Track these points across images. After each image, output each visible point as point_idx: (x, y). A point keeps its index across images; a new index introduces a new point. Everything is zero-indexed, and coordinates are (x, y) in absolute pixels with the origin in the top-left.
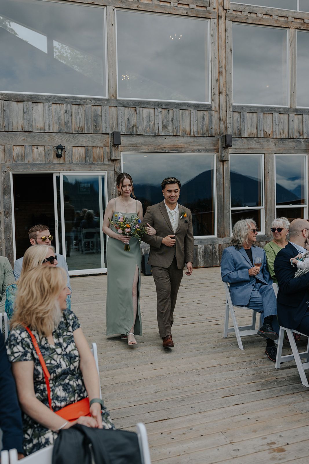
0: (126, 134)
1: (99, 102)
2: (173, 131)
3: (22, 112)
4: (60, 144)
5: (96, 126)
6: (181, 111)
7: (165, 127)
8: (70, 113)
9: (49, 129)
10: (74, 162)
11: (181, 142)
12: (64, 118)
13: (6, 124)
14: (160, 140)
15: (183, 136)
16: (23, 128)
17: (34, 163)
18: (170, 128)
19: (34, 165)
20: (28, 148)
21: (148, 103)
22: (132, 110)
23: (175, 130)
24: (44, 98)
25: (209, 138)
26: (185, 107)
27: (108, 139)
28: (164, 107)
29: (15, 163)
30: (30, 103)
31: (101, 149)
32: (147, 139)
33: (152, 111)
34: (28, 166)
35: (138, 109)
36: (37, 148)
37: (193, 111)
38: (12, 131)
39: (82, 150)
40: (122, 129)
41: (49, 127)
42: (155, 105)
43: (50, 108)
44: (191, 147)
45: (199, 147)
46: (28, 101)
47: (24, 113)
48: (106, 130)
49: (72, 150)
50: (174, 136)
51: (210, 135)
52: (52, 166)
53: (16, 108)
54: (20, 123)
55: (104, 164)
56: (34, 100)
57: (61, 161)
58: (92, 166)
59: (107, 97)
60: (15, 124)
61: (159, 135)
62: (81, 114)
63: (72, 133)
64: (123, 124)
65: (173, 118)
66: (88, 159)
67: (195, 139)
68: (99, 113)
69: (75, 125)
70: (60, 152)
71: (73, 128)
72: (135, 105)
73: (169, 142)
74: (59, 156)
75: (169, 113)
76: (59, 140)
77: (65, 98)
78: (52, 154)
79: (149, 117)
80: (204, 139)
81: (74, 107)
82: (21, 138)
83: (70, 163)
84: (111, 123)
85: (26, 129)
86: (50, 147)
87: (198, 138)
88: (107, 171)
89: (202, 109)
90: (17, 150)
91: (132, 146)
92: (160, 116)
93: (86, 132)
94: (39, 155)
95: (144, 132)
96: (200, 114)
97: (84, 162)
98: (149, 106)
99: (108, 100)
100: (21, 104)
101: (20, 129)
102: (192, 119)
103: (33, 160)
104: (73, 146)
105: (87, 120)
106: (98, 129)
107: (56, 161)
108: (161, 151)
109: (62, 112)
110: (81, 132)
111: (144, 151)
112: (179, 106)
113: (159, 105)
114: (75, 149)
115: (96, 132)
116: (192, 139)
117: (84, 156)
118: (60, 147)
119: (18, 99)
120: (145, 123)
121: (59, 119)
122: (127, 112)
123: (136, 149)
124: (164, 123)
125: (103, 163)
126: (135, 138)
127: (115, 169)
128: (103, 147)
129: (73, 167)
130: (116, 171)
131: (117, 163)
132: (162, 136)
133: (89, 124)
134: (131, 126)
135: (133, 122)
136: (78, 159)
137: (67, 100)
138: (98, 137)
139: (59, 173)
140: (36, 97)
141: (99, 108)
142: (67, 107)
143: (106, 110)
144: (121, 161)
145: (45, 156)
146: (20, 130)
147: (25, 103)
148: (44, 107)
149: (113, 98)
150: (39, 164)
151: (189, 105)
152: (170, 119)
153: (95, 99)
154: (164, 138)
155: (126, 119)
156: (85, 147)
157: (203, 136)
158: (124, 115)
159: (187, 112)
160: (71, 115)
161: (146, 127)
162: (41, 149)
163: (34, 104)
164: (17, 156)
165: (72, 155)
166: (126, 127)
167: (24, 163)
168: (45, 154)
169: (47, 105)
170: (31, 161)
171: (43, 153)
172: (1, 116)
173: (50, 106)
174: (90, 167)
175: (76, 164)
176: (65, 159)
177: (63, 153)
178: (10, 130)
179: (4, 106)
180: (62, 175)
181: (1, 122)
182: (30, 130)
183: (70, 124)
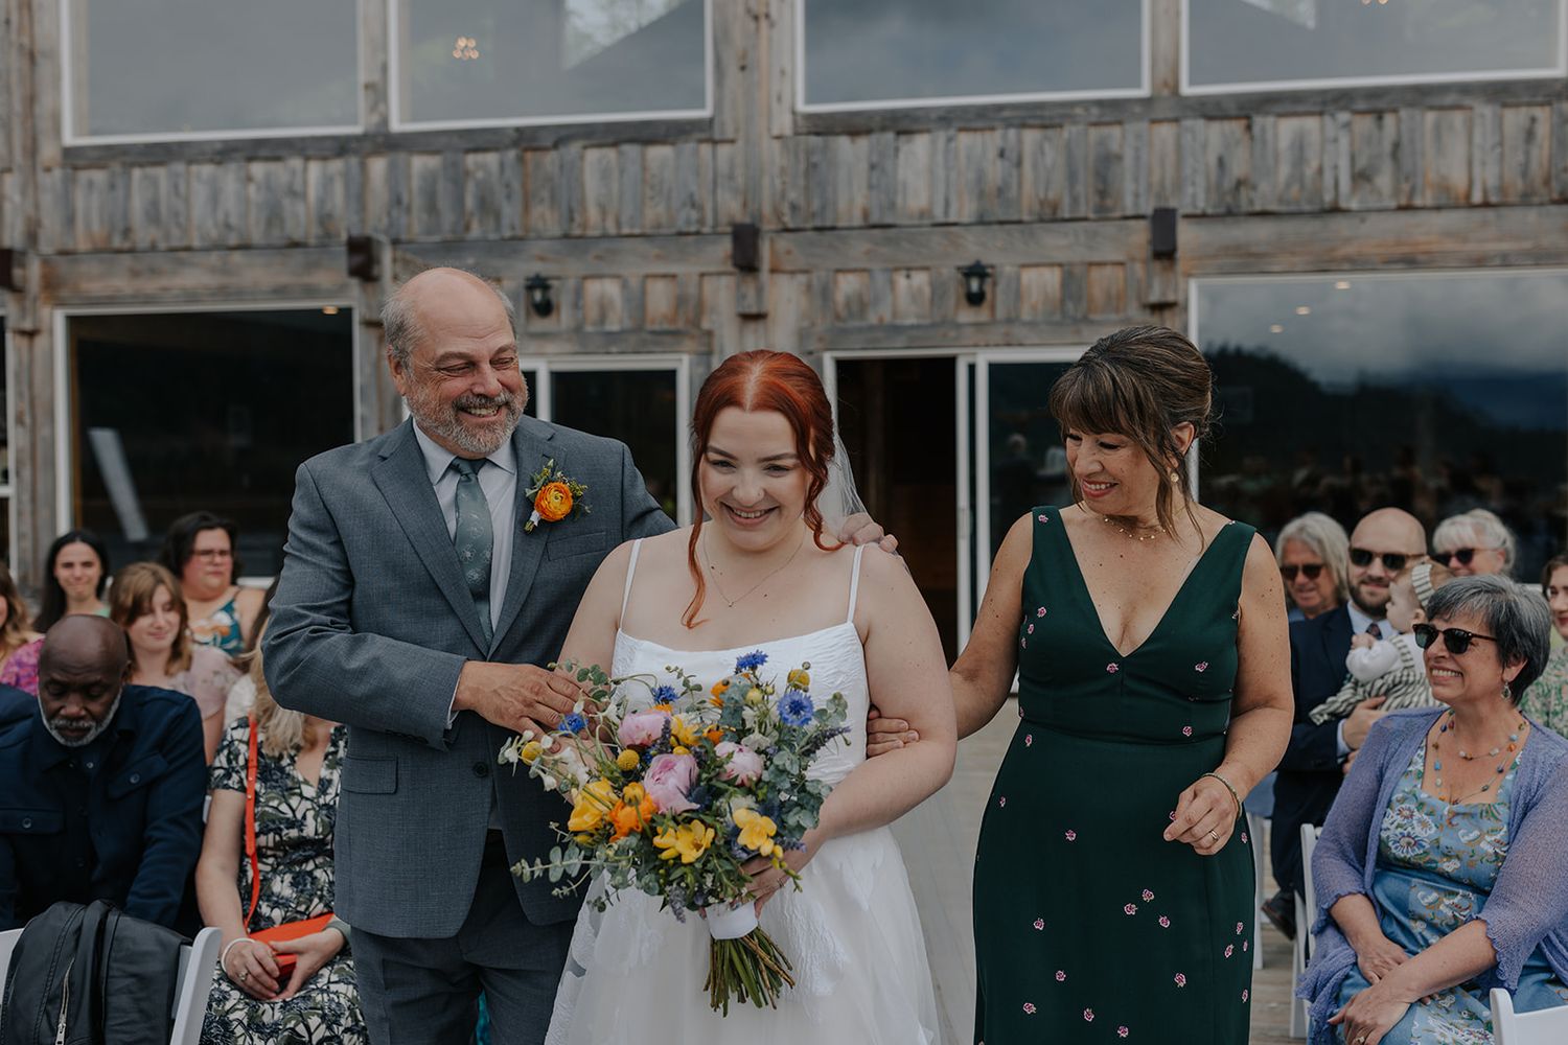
0: (1210, 211)
1: (1115, 113)
2: (1396, 192)
3: (864, 166)
4: (979, 261)
5: (1103, 194)
6: (1431, 117)
7: (1361, 177)
8: (1014, 156)
9: (946, 213)
10: (1026, 316)
11: (1428, 228)
12: (995, 171)
13: (816, 205)
14: (1340, 226)
15: (1438, 208)
16: (866, 214)
17: (898, 322)
18: (1384, 180)
19: (896, 329)
20: (880, 278)
21: (1296, 97)
22: (1236, 127)
23: (1406, 187)
24: (933, 116)
25: (1554, 209)
26: (1450, 99)
27: (1140, 235)
28: (1361, 105)
29: (840, 325)
30: (890, 136)
31: (1119, 272)
32: (1290, 227)
33: (1311, 124)
34: (879, 334)
35: (1259, 121)
36: (908, 277)
37: (1485, 111)
38: (833, 228)
39: (1052, 278)
40: (1194, 196)
41: (947, 204)
42: (1324, 103)
43: (953, 145)
44: (1469, 247)
45: (1505, 246)
46: (884, 129)
47: (873, 167)
48: (1136, 204)
49: (1018, 279)
50: (1401, 208)
52: (952, 334)
53: (850, 152)
54: (860, 201)
56: (903, 125)
57: (982, 314)
58: (1086, 329)
59: (1144, 92)
60: (842, 205)
61: (1335, 210)
62: (1052, 156)
63: (1020, 222)
64: (1200, 180)
65: (1397, 146)
66: (1070, 306)
67: (1490, 214)
68: (1114, 147)
69: (1030, 192)
70: (975, 285)
71: (1025, 202)
72: (1247, 110)
73: (1382, 231)
74: (975, 299)
75: (1380, 127)
76: (974, 247)
77: (1000, 108)
78: (954, 292)
79: (1300, 145)
80: (1532, 216)
81: (1031, 137)
82: (859, 248)
83: (1010, 321)
84: (1156, 178)
85: (875, 219)
86: (949, 271)
87: (1504, 211)
89: (1526, 99)
90: (847, 285)
91: (1231, 253)
92: (1344, 142)
93: (1067, 215)
94: (915, 296)
95: (1281, 200)
96: (1515, 119)
97: (1057, 317)
98: (1301, 108)
99: (1146, 102)
100: (863, 143)
101: (857, 221)
102: (1478, 139)
103: (895, 314)
104: (1024, 265)
105: (1072, 177)
106: (1109, 202)
107: (967, 315)
108: (1347, 266)
109: (992, 153)
110: (1051, 216)
112: (1421, 96)
113: (1340, 100)
114: (1029, 277)
115: (1103, 213)
116: (1477, 216)
117: (1058, 296)
118: (977, 271)
119: (855, 127)
120: (1284, 171)
121: (980, 177)
122: (1215, 135)
123: (1248, 261)
124: (1362, 163)
125: (1122, 316)
126: (1244, 225)
128: (1124, 263)
129: (1019, 332)
131: (1174, 314)
132: (1349, 215)
133: (1080, 189)
134: (1228, 184)
135: (1238, 168)
136: (1039, 308)
137: (1006, 114)
138: (1109, 228)
139: (974, 354)
140: (907, 114)
141: (1116, 131)
142: (1005, 137)
143: (1138, 136)
144: (1186, 309)
145: (932, 299)
147: (874, 137)
148: (933, 143)
149: (1166, 92)
150: (912, 327)
151: (1465, 89)
152: (1387, 147)
153: (1100, 103)
154: (1357, 221)
155: (1212, 160)
156: (1062, 265)
157: (1526, 200)
158: (1205, 146)
159: (1458, 118)
160: (1019, 164)
161: (1288, 185)
162: (920, 279)
163: (903, 138)
164: (848, 304)
165: (1018, 292)
166: (1208, 190)
167: (866, 324)
168: (933, 293)
169: (941, 136)
170: (888, 318)
171: (927, 290)
172: (801, 182)
173: (950, 140)
174: (1078, 332)
175: (1032, 324)
176: (993, 308)
177: (988, 288)
178: (828, 223)
179: (809, 153)
180: (983, 360)
181: (802, 202)
182: (888, 220)
183: (1013, 193)
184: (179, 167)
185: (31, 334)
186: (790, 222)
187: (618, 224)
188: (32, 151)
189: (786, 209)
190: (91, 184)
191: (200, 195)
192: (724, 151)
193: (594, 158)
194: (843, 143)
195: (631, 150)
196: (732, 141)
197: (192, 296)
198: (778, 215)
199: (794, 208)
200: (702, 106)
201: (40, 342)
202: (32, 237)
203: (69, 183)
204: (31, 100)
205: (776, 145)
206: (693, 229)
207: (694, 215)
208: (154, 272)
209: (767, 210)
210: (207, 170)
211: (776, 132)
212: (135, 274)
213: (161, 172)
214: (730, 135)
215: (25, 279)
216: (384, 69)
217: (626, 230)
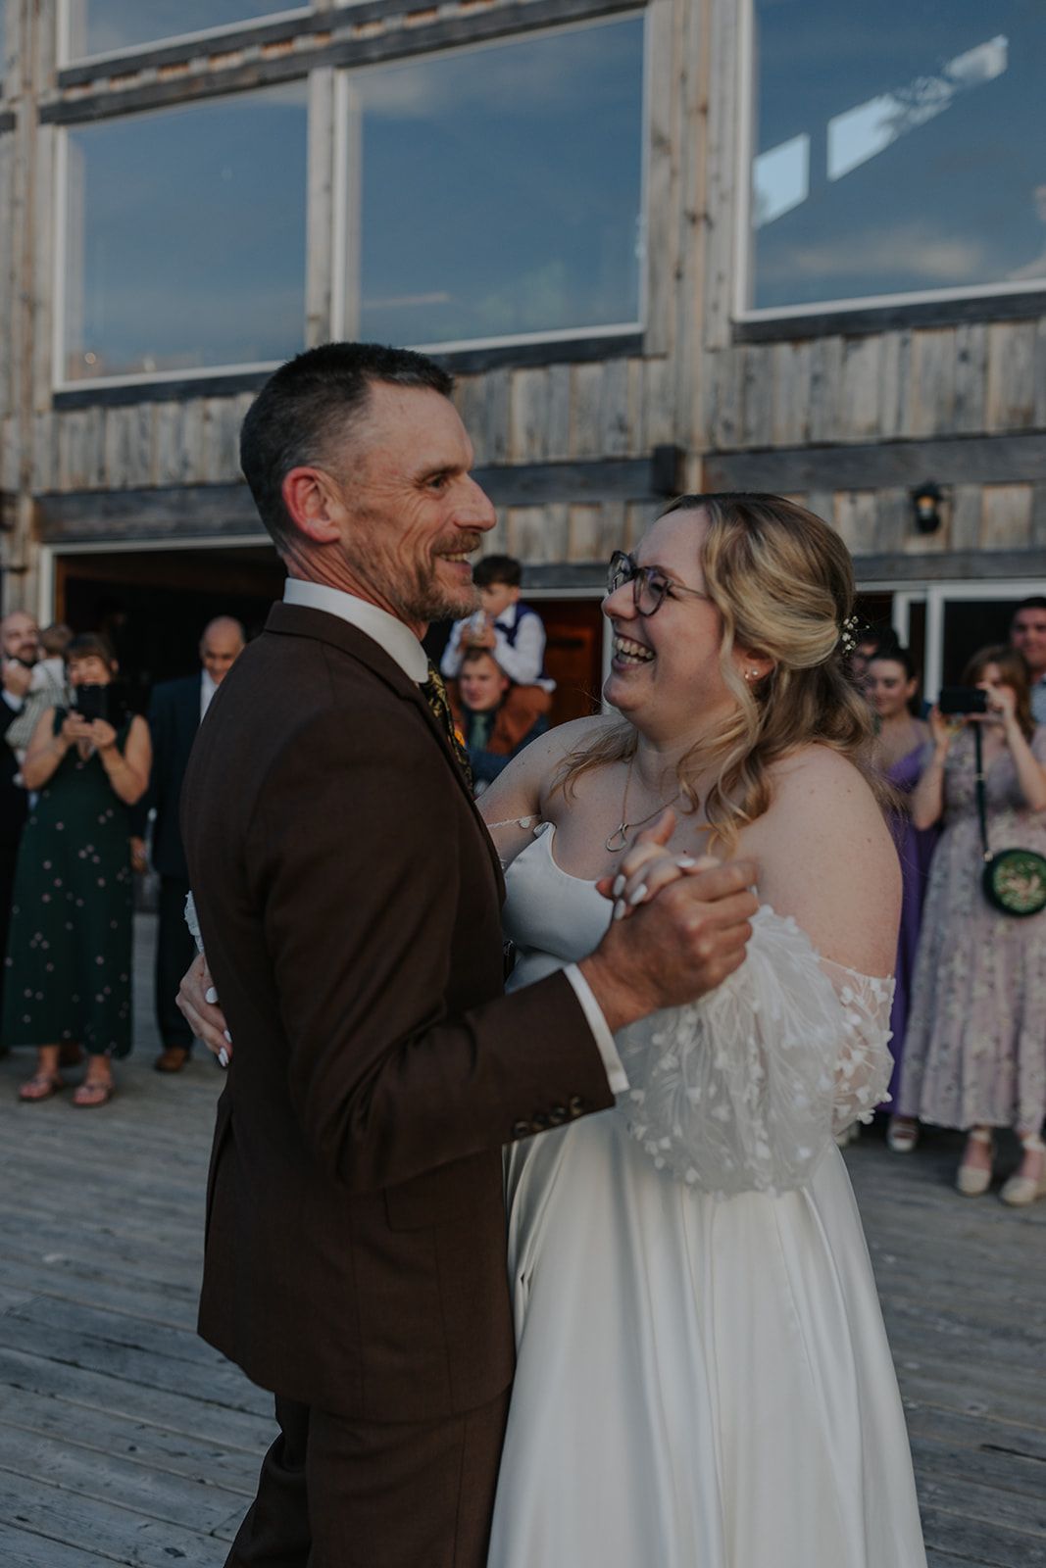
3: (806, 379)
4: (933, 481)
8: (979, 358)
9: (898, 428)
10: (988, 546)
12: (956, 377)
13: (752, 422)
16: (807, 431)
20: (822, 503)
24: (887, 316)
30: (838, 341)
36: (853, 502)
38: (771, 449)
39: (1021, 499)
41: (899, 416)
43: (908, 347)
46: (830, 333)
47: (816, 379)
49: (979, 502)
52: (901, 566)
53: (791, 362)
54: (800, 418)
56: (854, 328)
60: (781, 422)
62: (1025, 356)
63: (983, 437)
66: (1039, 532)
69: (997, 400)
70: (926, 505)
71: (992, 411)
76: (928, 466)
77: (964, 303)
81: (1001, 333)
82: (799, 470)
83: (967, 551)
85: (816, 437)
86: (899, 495)
97: (1024, 545)
100: (807, 351)
104: (987, 483)
107: (917, 546)
109: (953, 356)
110: (1023, 428)
114: (993, 497)
117: (1027, 521)
118: (929, 491)
119: (797, 332)
121: (939, 384)
136: (1003, 535)
137: (971, 309)
139: (925, 591)
140: (857, 316)
142: (968, 336)
145: (877, 526)
146: (798, 439)
147: (818, 345)
148: (886, 347)
156: (1032, 484)
160: (985, 367)
162: (866, 502)
163: (854, 343)
165: (979, 517)
168: (880, 519)
169: (893, 339)
171: (873, 517)
172: (737, 398)
173: (905, 343)
175: (996, 556)
176: (949, 537)
177: (943, 511)
178: (764, 442)
179: (747, 363)
180: (937, 595)
181: (736, 421)
182: (832, 436)
183: (976, 400)
184: (147, 407)
185: (21, 571)
186: (723, 442)
187: (545, 450)
188: (29, 398)
189: (719, 429)
190: (74, 429)
191: (165, 433)
192: (655, 367)
193: (523, 381)
194: (783, 351)
195: (560, 371)
196: (663, 356)
197: (154, 533)
198: (711, 435)
199: (728, 427)
200: (634, 319)
201: (30, 577)
202: (25, 479)
203: (57, 426)
204: (29, 348)
205: (710, 358)
206: (620, 453)
207: (622, 439)
208: (125, 511)
209: (699, 431)
210: (171, 409)
211: (711, 343)
212: (107, 513)
213: (130, 413)
214: (662, 349)
215: (15, 520)
216: (328, 298)
217: (553, 457)
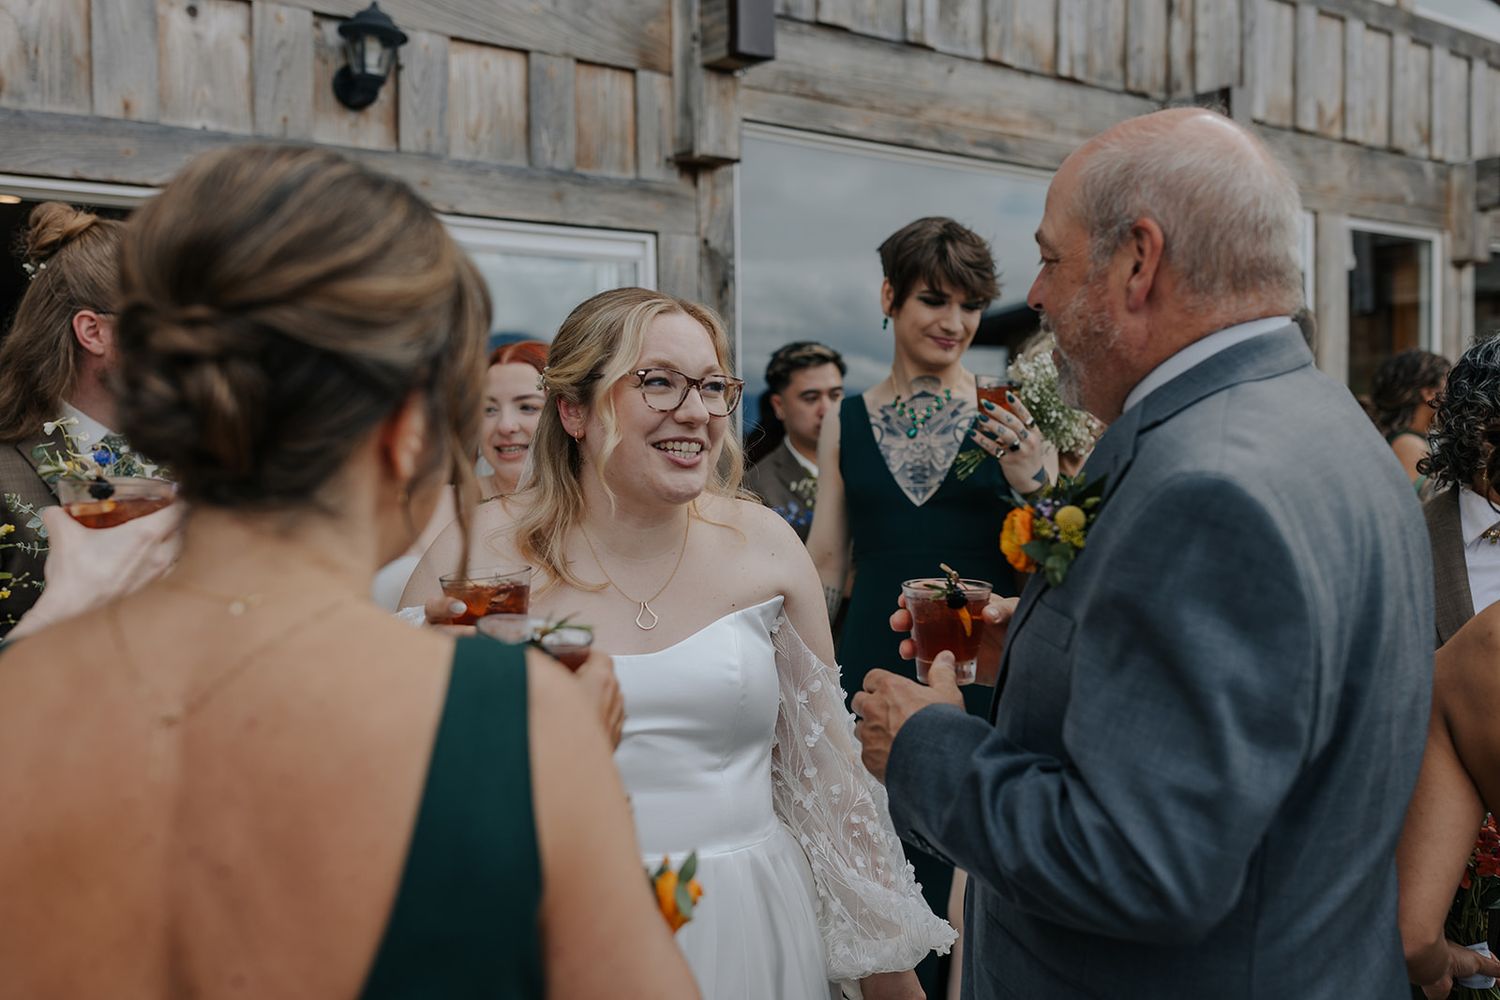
2: (984, 36)
4: (374, 5)
10: (459, 150)
11: (1018, 101)
14: (924, 72)
15: (1027, 73)
17: (168, 121)
18: (969, 13)
19: (165, 137)
23: (997, 29)
25: (1129, 100)
27: (664, 25)
31: (625, 85)
34: (124, 144)
36: (192, 12)
39: (508, 76)
44: (1057, 138)
49: (445, 64)
50: (987, 62)
51: (1132, 85)
55: (642, 188)
57: (372, 131)
58: (574, 193)
61: (921, 45)
66: (543, 139)
67: (1075, 95)
73: (971, 92)
74: (355, 93)
78: (310, 72)
83: (429, 154)
86: (293, 19)
87: (1087, 94)
88: (656, 234)
91: (794, 87)
94: (209, 66)
95: (854, 14)
97: (519, 161)
103: (163, 101)
104: (454, 39)
107: (334, 131)
108: (932, 143)
111: (852, 129)
114: (464, 61)
116: (1063, 94)
117: (519, 115)
118: (374, 28)
125: (631, 175)
126: (808, 41)
127: (704, 225)
128: (632, 71)
129: (449, 183)
130: (706, 242)
131: (715, 186)
132: (936, 56)
136: (483, 135)
145: (252, 77)
150: (204, 139)
154: (943, 69)
156: (525, 52)
157: (1103, 84)
162: (221, 25)
165: (444, 94)
167: (84, 111)
168: (255, 62)
170: (144, 110)
171: (240, 55)
174: (559, 197)
175: (472, 169)
176: (395, 120)
